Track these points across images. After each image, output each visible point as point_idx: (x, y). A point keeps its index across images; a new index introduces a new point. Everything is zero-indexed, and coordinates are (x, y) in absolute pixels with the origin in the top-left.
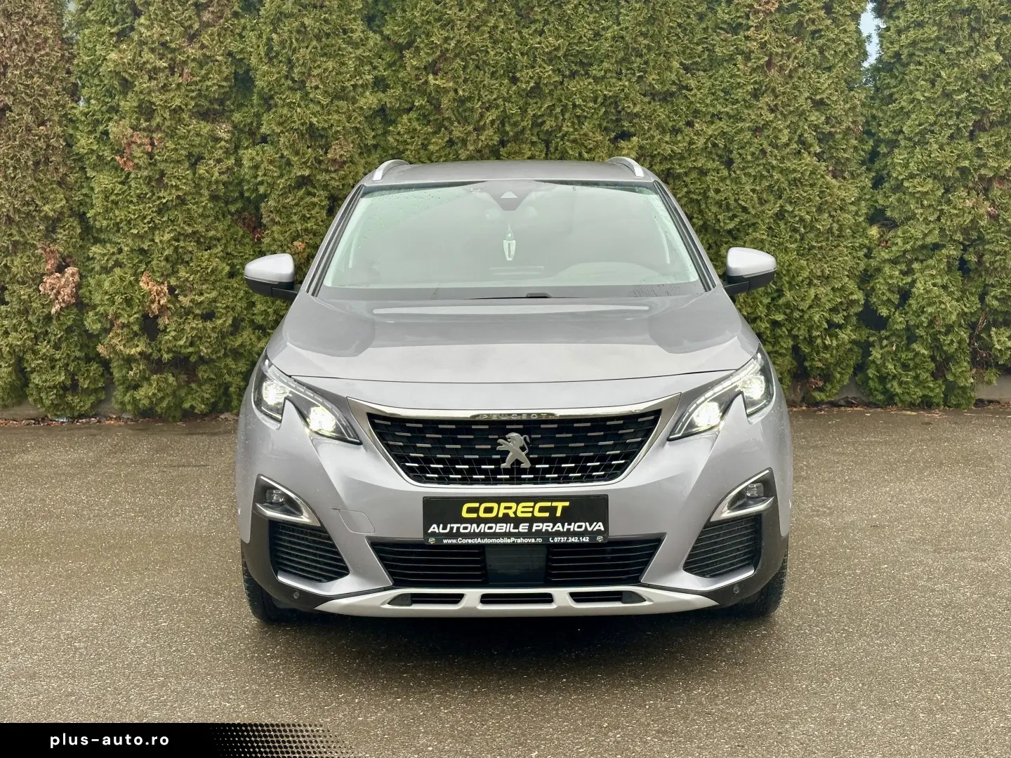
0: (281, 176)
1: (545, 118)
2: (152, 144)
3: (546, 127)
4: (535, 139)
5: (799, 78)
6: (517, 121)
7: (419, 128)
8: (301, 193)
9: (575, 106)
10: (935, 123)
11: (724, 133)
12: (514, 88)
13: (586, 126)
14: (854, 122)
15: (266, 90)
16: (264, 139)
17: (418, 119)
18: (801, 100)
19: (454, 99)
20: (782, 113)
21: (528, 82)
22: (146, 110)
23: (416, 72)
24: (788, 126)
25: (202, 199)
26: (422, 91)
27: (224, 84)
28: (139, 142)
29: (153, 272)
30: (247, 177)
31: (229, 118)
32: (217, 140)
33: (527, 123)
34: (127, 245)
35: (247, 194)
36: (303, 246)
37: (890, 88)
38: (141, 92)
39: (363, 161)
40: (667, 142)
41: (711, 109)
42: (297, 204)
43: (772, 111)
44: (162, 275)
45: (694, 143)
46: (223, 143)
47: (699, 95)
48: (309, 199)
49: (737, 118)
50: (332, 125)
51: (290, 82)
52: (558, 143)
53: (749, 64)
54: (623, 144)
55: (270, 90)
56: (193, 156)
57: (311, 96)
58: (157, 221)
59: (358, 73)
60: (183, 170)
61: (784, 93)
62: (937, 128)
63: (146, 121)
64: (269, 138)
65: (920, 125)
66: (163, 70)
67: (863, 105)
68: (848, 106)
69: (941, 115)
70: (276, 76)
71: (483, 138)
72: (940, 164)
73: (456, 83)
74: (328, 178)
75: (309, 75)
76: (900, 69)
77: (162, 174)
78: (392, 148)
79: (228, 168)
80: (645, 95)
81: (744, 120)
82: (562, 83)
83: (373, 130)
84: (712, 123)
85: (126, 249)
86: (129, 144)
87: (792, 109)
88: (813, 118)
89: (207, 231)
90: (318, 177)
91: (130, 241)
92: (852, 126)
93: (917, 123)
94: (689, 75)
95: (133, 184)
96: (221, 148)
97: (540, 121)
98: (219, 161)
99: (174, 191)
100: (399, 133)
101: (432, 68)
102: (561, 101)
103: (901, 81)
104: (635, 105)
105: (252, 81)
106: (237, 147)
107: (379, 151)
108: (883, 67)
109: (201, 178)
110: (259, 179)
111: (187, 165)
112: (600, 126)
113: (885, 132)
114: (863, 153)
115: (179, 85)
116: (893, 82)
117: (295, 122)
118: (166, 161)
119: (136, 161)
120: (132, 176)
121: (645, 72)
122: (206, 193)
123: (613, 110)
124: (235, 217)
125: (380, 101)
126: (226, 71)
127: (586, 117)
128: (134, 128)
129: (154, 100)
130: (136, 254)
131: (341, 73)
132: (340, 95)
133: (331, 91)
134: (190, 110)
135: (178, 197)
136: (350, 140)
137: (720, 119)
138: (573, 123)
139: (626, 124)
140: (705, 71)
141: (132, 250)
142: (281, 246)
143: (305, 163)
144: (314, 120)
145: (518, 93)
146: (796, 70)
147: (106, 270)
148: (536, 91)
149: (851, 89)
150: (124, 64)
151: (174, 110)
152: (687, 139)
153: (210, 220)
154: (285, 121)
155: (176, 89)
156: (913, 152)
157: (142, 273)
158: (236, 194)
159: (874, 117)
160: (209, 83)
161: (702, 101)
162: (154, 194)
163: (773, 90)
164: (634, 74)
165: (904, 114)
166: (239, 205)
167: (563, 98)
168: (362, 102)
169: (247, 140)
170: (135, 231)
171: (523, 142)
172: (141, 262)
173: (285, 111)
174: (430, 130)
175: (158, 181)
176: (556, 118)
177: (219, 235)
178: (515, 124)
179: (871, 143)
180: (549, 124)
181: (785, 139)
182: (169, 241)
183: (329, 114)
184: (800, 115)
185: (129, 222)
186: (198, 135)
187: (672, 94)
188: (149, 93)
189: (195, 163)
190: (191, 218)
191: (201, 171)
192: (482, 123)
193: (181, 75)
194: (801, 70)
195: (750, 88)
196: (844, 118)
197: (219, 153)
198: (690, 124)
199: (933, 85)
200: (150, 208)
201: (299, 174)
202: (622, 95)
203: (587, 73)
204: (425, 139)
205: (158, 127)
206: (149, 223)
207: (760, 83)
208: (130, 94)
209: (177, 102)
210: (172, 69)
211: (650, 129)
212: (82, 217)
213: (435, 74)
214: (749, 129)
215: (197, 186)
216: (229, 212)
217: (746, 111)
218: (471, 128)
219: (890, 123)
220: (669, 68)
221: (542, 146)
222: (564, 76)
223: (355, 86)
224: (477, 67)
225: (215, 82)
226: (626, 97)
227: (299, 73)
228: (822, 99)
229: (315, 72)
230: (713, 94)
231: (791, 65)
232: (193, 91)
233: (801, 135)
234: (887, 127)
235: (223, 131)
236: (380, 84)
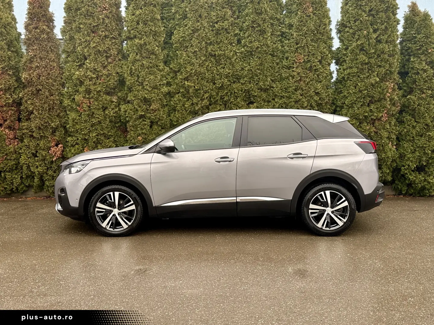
0: (134, 114)
1: (225, 96)
2: (90, 103)
3: (225, 99)
4: (221, 103)
5: (311, 85)
6: (215, 97)
7: (182, 99)
8: (141, 120)
9: (235, 92)
10: (356, 101)
11: (285, 103)
12: (214, 86)
13: (239, 100)
14: (329, 100)
15: (130, 85)
16: (129, 102)
17: (181, 96)
18: (311, 92)
19: (194, 90)
20: (305, 96)
21: (219, 84)
22: (88, 91)
23: (181, 80)
24: (307, 101)
25: (107, 122)
26: (183, 86)
27: (115, 83)
28: (85, 102)
29: (89, 146)
30: (122, 115)
31: (117, 95)
32: (112, 102)
33: (218, 98)
34: (80, 137)
35: (122, 120)
36: (141, 138)
37: (341, 89)
38: (87, 85)
39: (162, 110)
40: (266, 105)
41: (281, 95)
42: (139, 124)
43: (301, 95)
44: (92, 148)
45: (275, 106)
46: (114, 103)
47: (277, 90)
48: (143, 122)
49: (289, 98)
50: (152, 98)
51: (138, 83)
52: (229, 105)
53: (294, 80)
54: (251, 105)
55: (131, 85)
56: (104, 107)
57: (145, 87)
58: (91, 129)
59: (161, 80)
60: (101, 112)
61: (305, 90)
62: (357, 102)
63: (88, 95)
64: (130, 102)
65: (351, 101)
66: (94, 78)
67: (332, 94)
68: (327, 94)
69: (358, 98)
70: (133, 81)
71: (204, 103)
72: (358, 114)
73: (194, 84)
74: (150, 115)
75: (145, 80)
76: (344, 82)
77: (93, 113)
78: (172, 106)
79: (116, 112)
80: (258, 89)
81: (292, 99)
82: (230, 85)
83: (166, 99)
84: (281, 99)
85: (80, 139)
86: (82, 103)
87: (308, 95)
88: (315, 98)
89: (108, 133)
90: (147, 115)
91: (81, 136)
92: (328, 101)
93: (350, 100)
94: (273, 83)
95: (83, 116)
96: (114, 105)
97: (223, 97)
98: (113, 109)
99: (97, 119)
100: (175, 101)
101: (187, 79)
102: (230, 91)
103: (344, 87)
104: (255, 92)
105: (125, 82)
106: (119, 105)
107: (168, 107)
108: (338, 81)
109: (107, 115)
110: (127, 115)
111: (102, 110)
112: (243, 99)
113: (339, 103)
114: (332, 110)
115: (100, 83)
116: (342, 87)
117: (139, 96)
118: (95, 109)
119: (84, 109)
120: (83, 114)
121: (259, 82)
122: (108, 120)
123: (248, 94)
124: (118, 128)
125: (169, 90)
126: (116, 79)
127: (238, 96)
128: (84, 97)
129: (91, 88)
130: (83, 140)
131: (155, 80)
132: (155, 87)
133: (152, 86)
134: (103, 92)
135: (98, 121)
136: (158, 102)
137: (284, 98)
138: (234, 98)
139: (252, 99)
140: (279, 82)
141: (82, 139)
142: (134, 138)
143: (143, 110)
144: (146, 96)
145: (216, 88)
146: (309, 82)
147: (73, 146)
148: (222, 88)
149: (328, 89)
150: (81, 76)
151: (98, 91)
152: (273, 104)
153: (109, 129)
154: (136, 96)
155: (99, 85)
156: (349, 110)
157: (85, 147)
158: (118, 121)
159: (335, 98)
160: (110, 83)
161: (278, 92)
162: (90, 120)
163: (302, 89)
164: (255, 82)
165: (345, 97)
166: (119, 124)
167: (231, 90)
168: (162, 90)
169: (123, 102)
170: (83, 133)
171: (217, 104)
172: (85, 143)
173: (136, 92)
174: (186, 100)
175: (92, 115)
176: (228, 96)
177: (112, 134)
178: (214, 98)
179: (334, 107)
180: (226, 98)
181: (306, 105)
182: (95, 136)
183: (151, 94)
184: (311, 97)
185: (81, 129)
186: (106, 100)
187: (268, 89)
188: (89, 86)
189: (105, 110)
190: (103, 128)
191: (107, 113)
192: (203, 98)
193: (100, 80)
194: (311, 82)
195: (294, 87)
196: (325, 98)
197: (113, 106)
198: (274, 99)
199: (356, 88)
200: (88, 125)
201: (140, 114)
202: (251, 89)
203: (239, 82)
204: (183, 103)
205: (92, 97)
206: (88, 130)
207: (297, 86)
208: (83, 86)
209: (99, 89)
210: (97, 78)
211: (260, 101)
212: (65, 127)
213: (187, 81)
214: (294, 101)
215: (105, 117)
216: (116, 127)
217: (292, 95)
218: (199, 99)
219: (341, 100)
220: (267, 81)
221: (223, 106)
222: (231, 83)
223: (160, 85)
224: (202, 79)
225: (112, 82)
226: (252, 90)
227: (141, 80)
228: (318, 92)
229: (147, 80)
230: (281, 89)
231: (308, 80)
232: (105, 85)
233: (311, 104)
234: (340, 102)
235: (115, 99)
236: (169, 84)
